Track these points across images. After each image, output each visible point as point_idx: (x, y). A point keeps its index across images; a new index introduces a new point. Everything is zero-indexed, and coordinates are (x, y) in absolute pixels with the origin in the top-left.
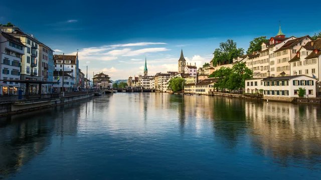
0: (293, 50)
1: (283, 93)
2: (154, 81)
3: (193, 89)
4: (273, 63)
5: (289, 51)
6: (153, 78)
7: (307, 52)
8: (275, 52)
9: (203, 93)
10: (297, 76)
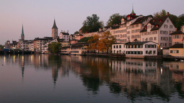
0: (142, 24)
1: (139, 53)
2: (32, 44)
3: (69, 50)
4: (129, 33)
5: (140, 25)
6: (31, 42)
7: (152, 26)
8: (130, 25)
9: (77, 53)
10: (147, 42)
